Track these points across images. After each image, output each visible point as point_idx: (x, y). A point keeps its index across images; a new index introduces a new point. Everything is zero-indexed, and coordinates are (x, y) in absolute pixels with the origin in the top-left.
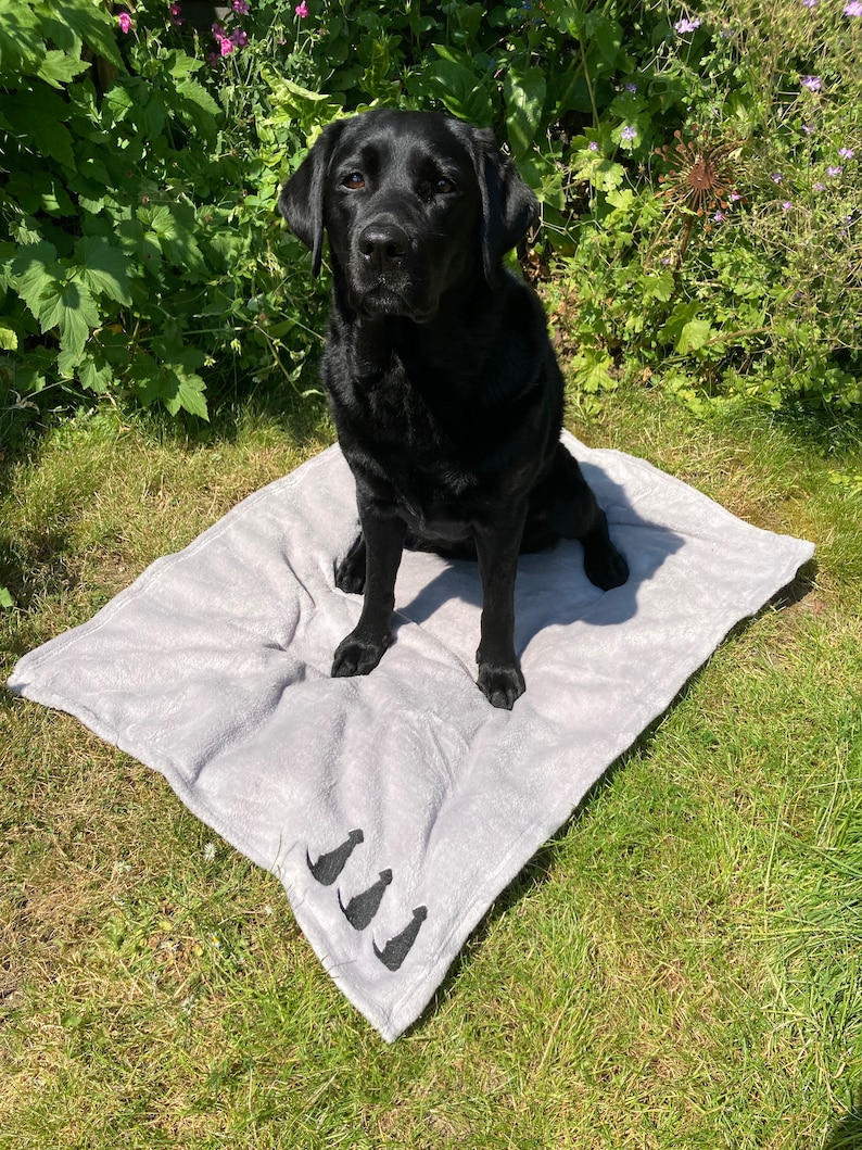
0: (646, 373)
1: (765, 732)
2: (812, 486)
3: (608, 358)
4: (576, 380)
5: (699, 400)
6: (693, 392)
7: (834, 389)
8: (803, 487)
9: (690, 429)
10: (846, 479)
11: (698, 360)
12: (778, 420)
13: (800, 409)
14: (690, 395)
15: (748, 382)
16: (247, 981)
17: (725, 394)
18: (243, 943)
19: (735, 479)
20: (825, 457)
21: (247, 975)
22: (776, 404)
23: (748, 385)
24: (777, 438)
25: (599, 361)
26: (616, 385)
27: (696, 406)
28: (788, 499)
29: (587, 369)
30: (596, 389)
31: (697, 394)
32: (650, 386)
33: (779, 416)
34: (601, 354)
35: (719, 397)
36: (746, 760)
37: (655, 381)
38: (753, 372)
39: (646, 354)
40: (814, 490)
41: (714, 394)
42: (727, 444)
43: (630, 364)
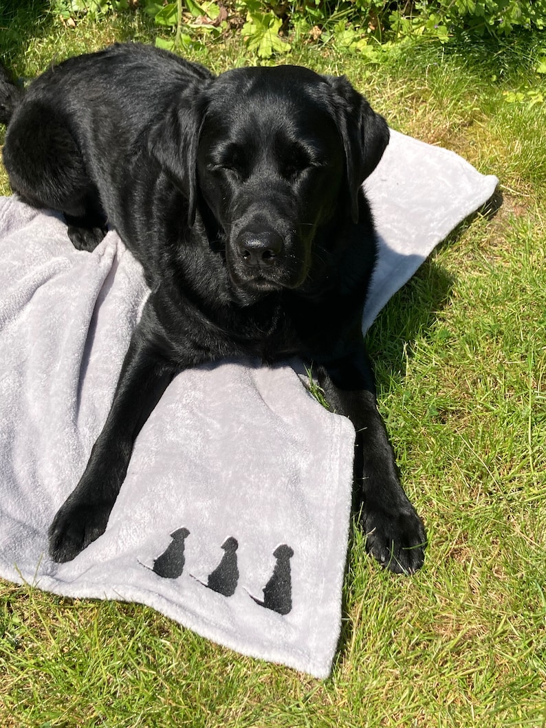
0: (315, 31)
1: (496, 320)
2: (491, 108)
3: (276, 22)
4: (250, 48)
5: (371, 47)
6: (364, 41)
7: (494, 13)
8: (483, 111)
9: (368, 74)
10: (521, 96)
11: (363, 9)
12: (448, 53)
13: (467, 40)
14: (362, 45)
15: (414, 24)
16: (28, 655)
17: (394, 40)
18: (17, 620)
19: (419, 113)
20: (497, 82)
21: (27, 649)
22: (444, 38)
23: (414, 27)
24: (450, 71)
25: (268, 26)
26: (288, 47)
27: (369, 52)
28: (471, 123)
29: (258, 36)
30: (271, 53)
31: (369, 43)
32: (321, 42)
33: (448, 48)
34: (268, 18)
35: (390, 42)
36: (483, 347)
37: (326, 39)
38: (417, 12)
39: (313, 12)
40: (492, 110)
41: (384, 41)
42: (404, 83)
43: (299, 25)
